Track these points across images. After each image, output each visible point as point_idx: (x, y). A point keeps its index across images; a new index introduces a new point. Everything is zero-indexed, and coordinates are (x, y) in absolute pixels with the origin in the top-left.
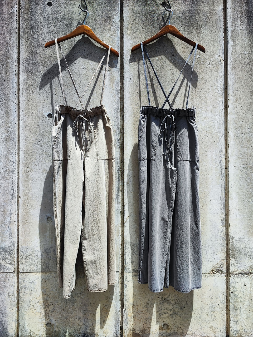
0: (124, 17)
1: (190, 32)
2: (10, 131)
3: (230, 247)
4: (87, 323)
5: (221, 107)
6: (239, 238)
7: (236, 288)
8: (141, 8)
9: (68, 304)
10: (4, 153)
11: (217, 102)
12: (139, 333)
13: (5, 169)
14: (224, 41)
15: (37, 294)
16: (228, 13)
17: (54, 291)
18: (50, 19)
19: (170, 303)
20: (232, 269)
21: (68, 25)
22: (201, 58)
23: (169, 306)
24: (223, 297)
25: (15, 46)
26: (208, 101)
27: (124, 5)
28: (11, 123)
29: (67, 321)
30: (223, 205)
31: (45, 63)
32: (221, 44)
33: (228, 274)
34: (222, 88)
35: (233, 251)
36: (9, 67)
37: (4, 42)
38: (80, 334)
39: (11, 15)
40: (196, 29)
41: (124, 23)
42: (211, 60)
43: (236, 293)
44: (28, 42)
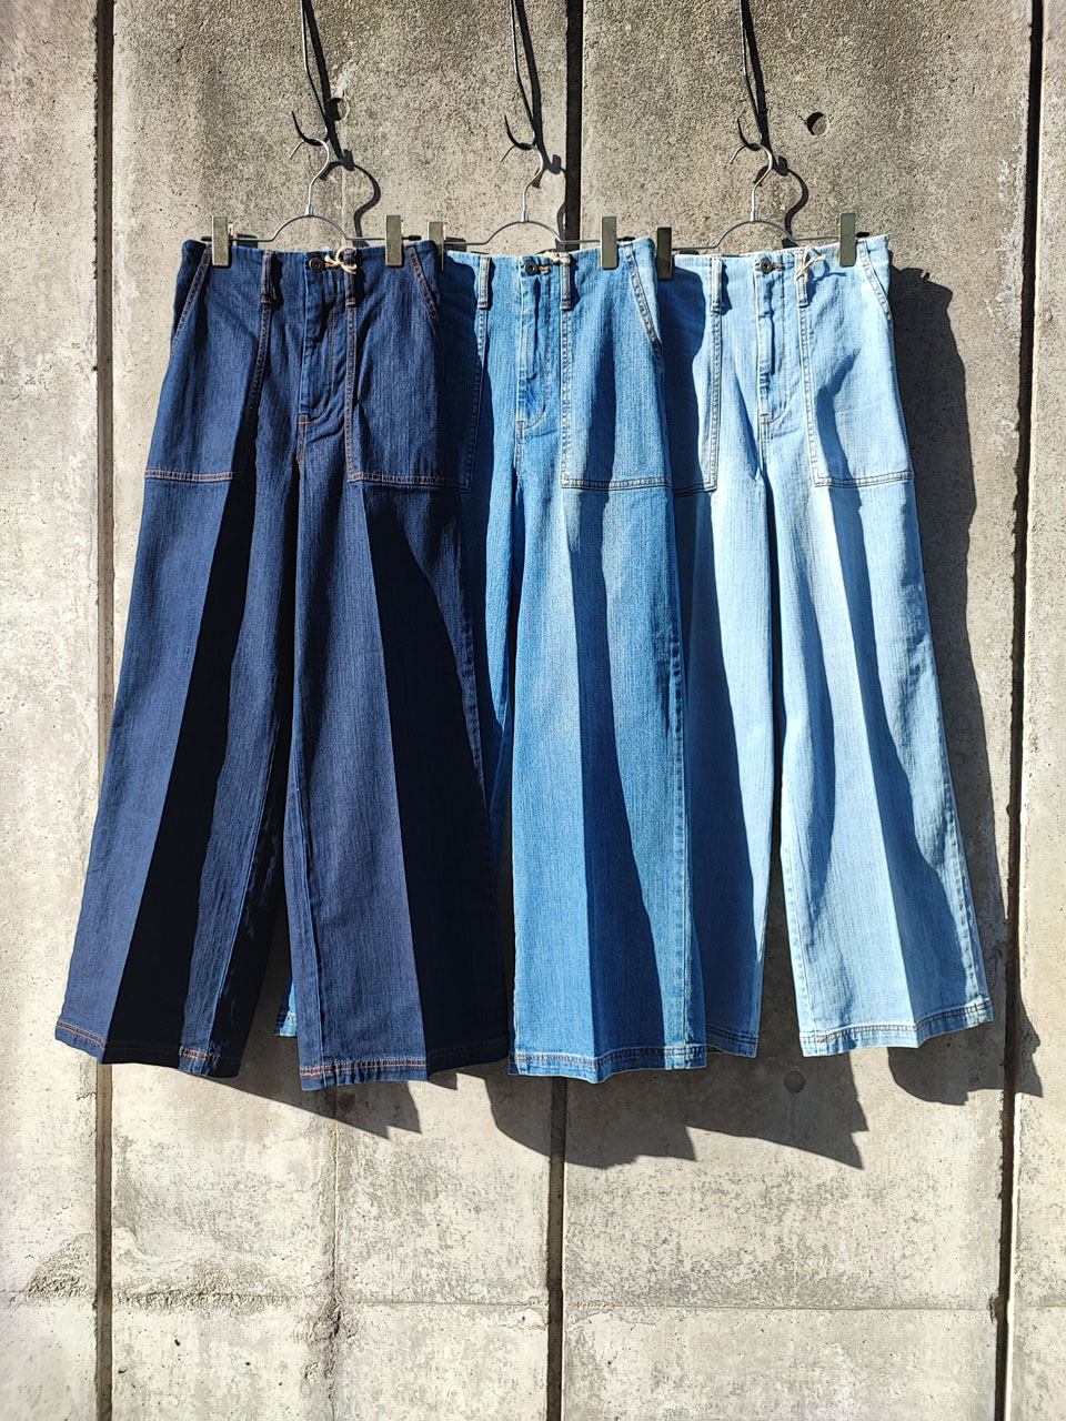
5: (85, 574)
6: (155, 1144)
7: (140, 1353)
11: (66, 550)
24: (82, 1389)
26: (24, 547)
34: (89, 493)
35: (128, 1199)
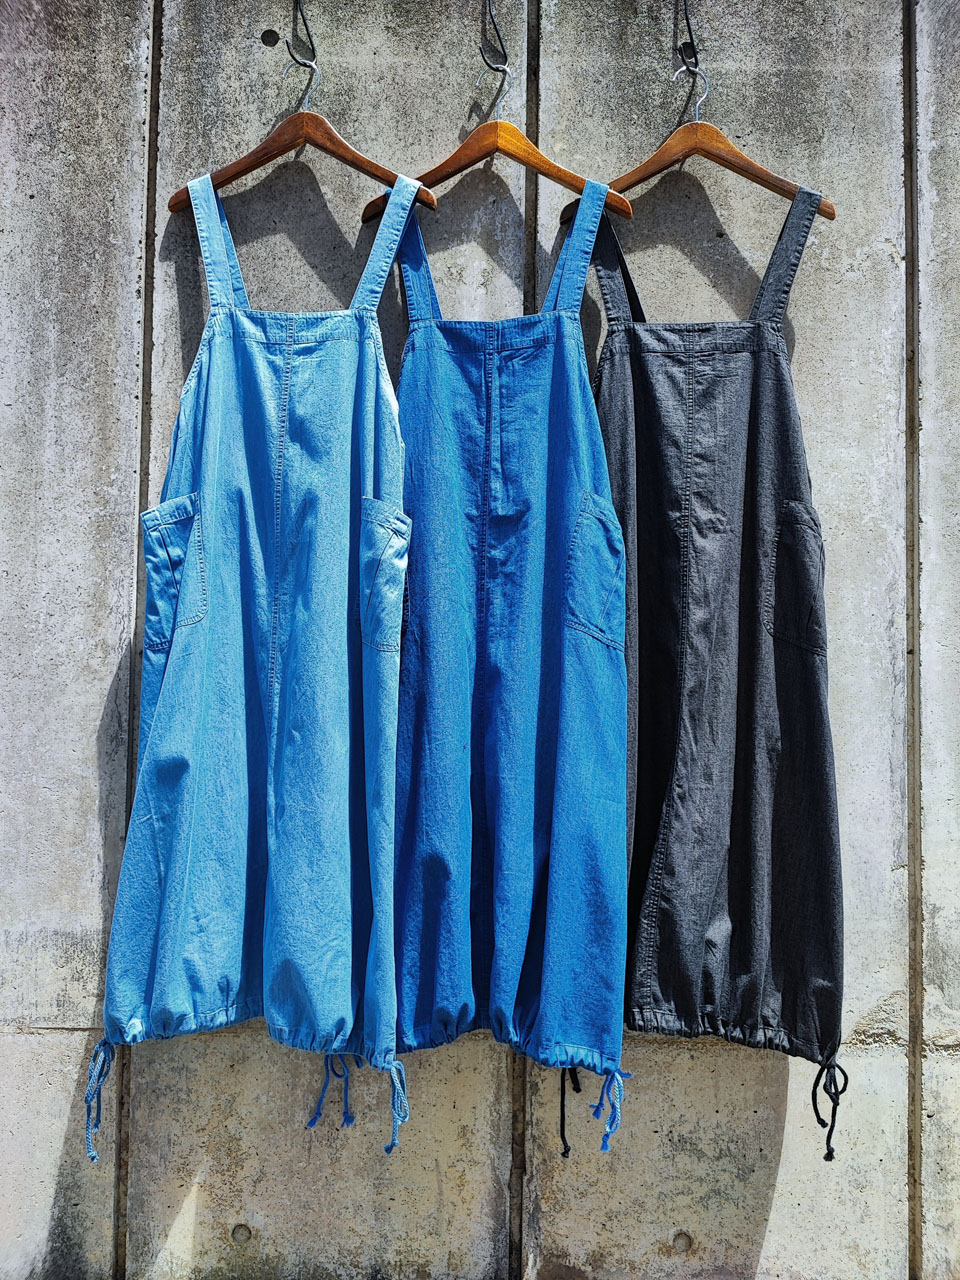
0: (542, 92)
1: (782, 153)
2: (113, 499)
3: (924, 945)
4: (387, 1227)
8: (604, 60)
9: (317, 1152)
10: (90, 579)
12: (583, 1268)
13: (92, 642)
14: (905, 186)
15: (198, 1114)
16: (919, 86)
17: (265, 1101)
18: (271, 92)
19: (701, 1155)
20: (930, 1028)
21: (335, 114)
22: (821, 246)
23: (695, 1166)
25: (139, 188)
27: (541, 48)
28: (118, 469)
29: (309, 1219)
30: (897, 786)
31: (248, 253)
32: (893, 197)
33: (916, 1046)
36: (113, 264)
37: (98, 173)
38: (360, 1271)
39: (128, 73)
40: (804, 142)
41: (540, 114)
42: (858, 255)
43: (947, 1118)
44: (188, 173)
